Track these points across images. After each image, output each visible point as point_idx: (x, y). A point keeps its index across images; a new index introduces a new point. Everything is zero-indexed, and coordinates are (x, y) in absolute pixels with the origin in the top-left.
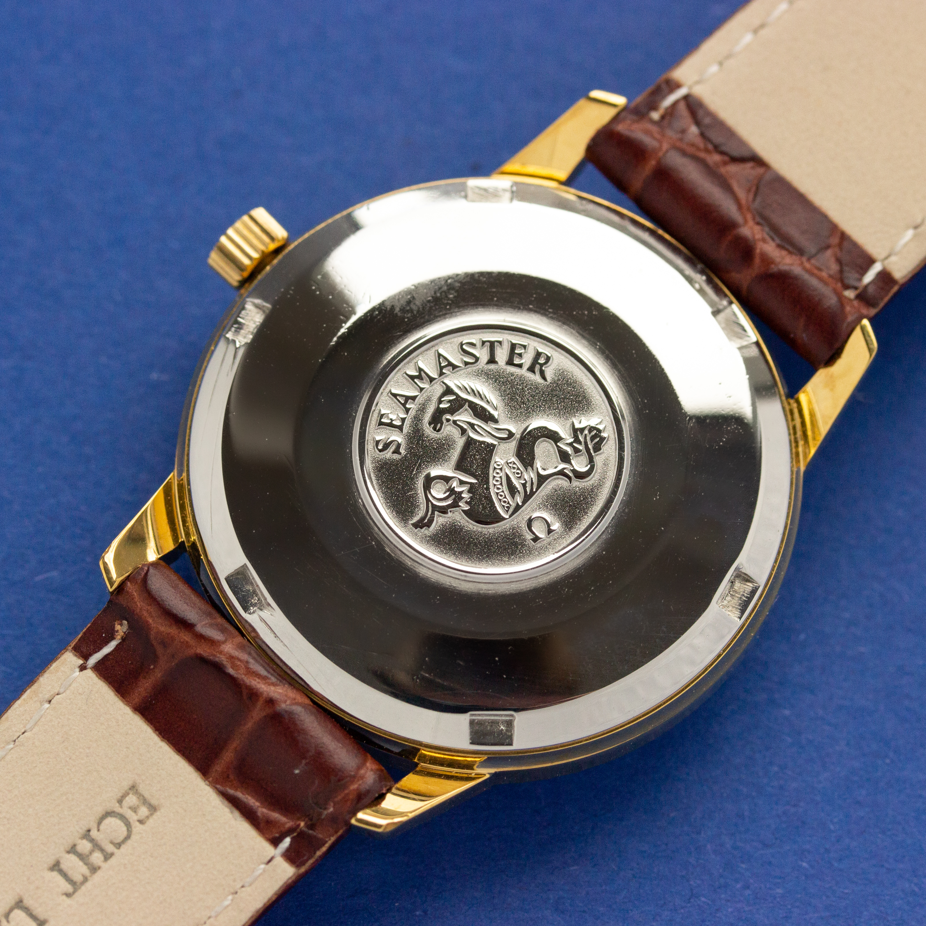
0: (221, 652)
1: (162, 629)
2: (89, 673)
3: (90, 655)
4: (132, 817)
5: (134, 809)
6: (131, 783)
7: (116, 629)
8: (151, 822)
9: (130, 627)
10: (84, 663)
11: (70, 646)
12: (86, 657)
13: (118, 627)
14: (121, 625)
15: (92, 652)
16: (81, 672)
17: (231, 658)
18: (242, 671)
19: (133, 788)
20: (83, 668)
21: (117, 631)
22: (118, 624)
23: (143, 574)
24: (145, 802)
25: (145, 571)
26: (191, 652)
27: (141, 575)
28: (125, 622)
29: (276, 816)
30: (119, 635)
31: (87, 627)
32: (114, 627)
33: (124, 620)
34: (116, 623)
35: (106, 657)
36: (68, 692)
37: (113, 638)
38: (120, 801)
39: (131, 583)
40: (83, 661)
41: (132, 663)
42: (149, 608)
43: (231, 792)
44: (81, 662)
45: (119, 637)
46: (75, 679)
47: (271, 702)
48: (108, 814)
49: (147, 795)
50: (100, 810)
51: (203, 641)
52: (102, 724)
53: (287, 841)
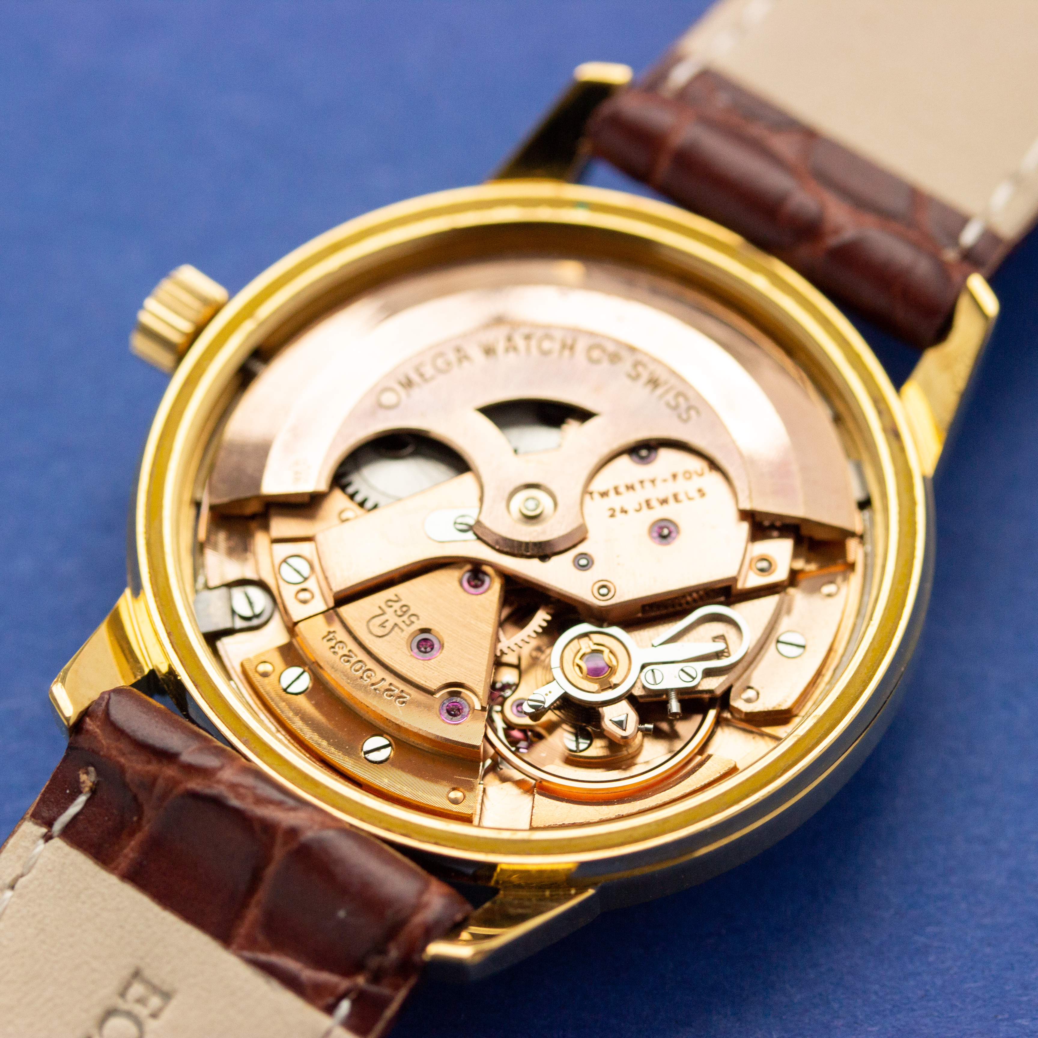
0: (219, 782)
1: (139, 767)
2: (57, 842)
3: (55, 819)
4: (142, 1012)
5: (141, 1001)
6: (131, 970)
7: (82, 780)
8: (167, 1015)
9: (99, 773)
10: (49, 831)
11: (28, 814)
12: (49, 824)
13: (83, 777)
14: (87, 773)
15: (56, 816)
16: (48, 844)
17: (233, 787)
18: (250, 800)
19: (137, 974)
20: (47, 838)
21: (84, 782)
22: (84, 773)
23: (104, 704)
24: (155, 989)
25: (106, 700)
26: (181, 788)
27: (101, 706)
28: (92, 769)
29: (325, 977)
30: (87, 786)
31: (46, 786)
32: (79, 778)
33: (88, 766)
34: (80, 772)
35: (75, 818)
36: (34, 872)
37: (79, 792)
38: (123, 994)
39: (91, 719)
40: (46, 828)
41: (109, 820)
42: (118, 744)
43: (263, 957)
44: (44, 830)
45: (87, 789)
46: (40, 854)
47: (293, 832)
48: (110, 1013)
49: (156, 981)
50: (98, 1011)
51: (193, 771)
52: (84, 903)
53: (345, 1007)
